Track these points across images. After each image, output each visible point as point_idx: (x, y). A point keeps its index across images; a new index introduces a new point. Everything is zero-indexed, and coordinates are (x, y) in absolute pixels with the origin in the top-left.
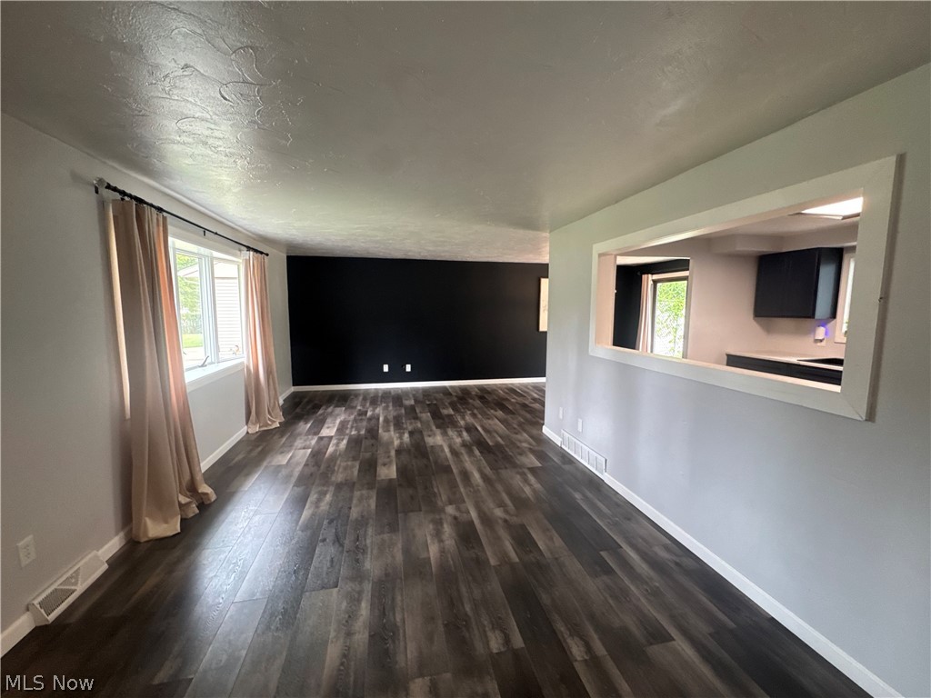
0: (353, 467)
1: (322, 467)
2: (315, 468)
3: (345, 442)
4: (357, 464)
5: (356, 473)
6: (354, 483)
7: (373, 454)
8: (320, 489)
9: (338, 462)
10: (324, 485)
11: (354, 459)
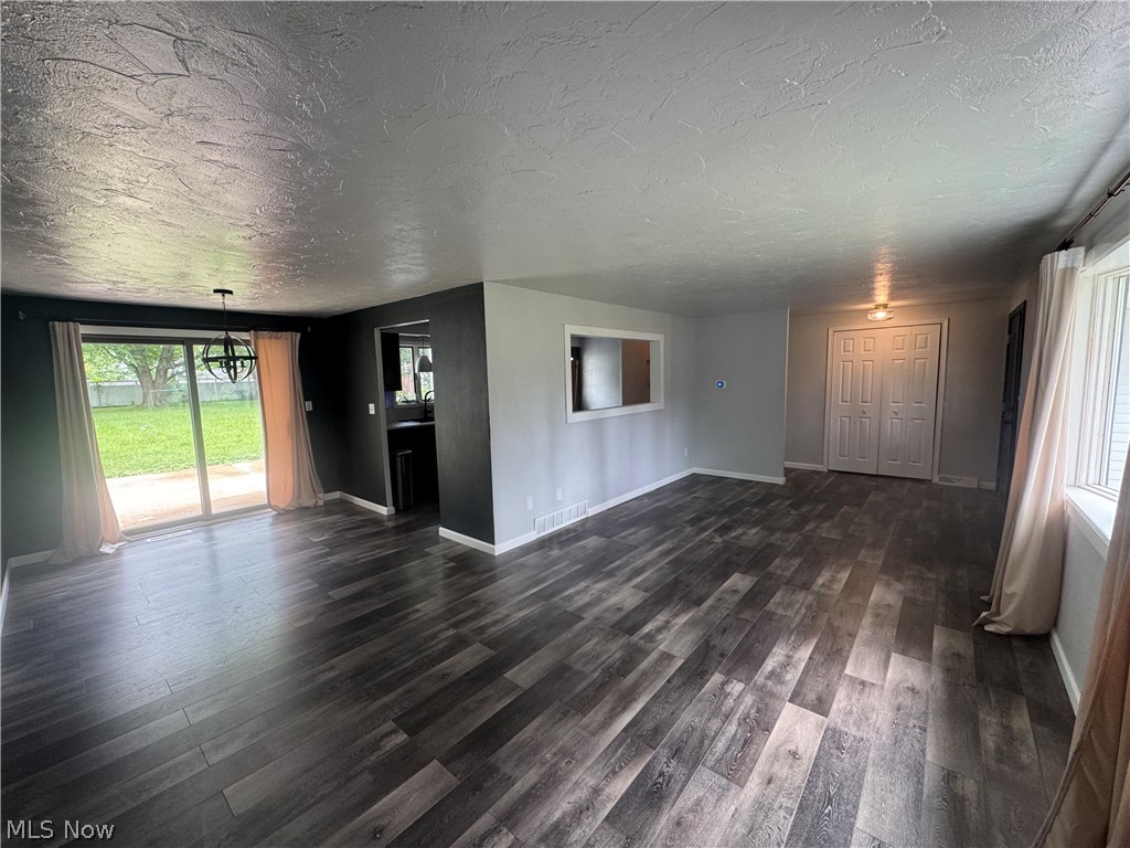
0: (780, 604)
1: (825, 620)
2: (836, 623)
3: (770, 664)
4: (771, 606)
5: (778, 595)
6: (786, 584)
7: (737, 613)
8: (829, 592)
9: (797, 619)
10: (824, 595)
11: (770, 616)
